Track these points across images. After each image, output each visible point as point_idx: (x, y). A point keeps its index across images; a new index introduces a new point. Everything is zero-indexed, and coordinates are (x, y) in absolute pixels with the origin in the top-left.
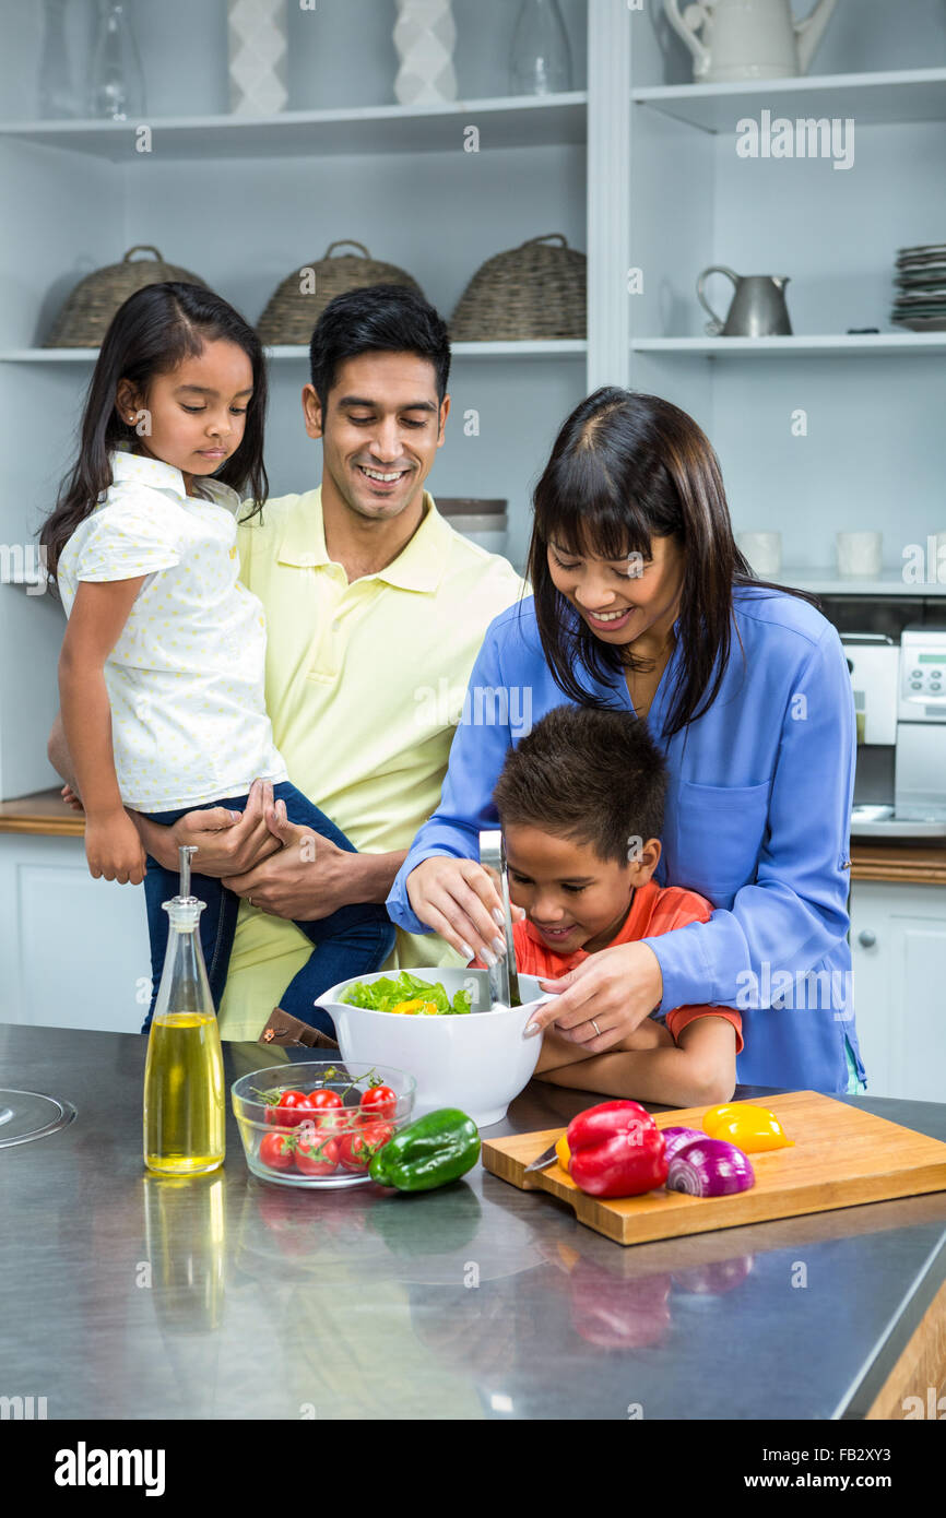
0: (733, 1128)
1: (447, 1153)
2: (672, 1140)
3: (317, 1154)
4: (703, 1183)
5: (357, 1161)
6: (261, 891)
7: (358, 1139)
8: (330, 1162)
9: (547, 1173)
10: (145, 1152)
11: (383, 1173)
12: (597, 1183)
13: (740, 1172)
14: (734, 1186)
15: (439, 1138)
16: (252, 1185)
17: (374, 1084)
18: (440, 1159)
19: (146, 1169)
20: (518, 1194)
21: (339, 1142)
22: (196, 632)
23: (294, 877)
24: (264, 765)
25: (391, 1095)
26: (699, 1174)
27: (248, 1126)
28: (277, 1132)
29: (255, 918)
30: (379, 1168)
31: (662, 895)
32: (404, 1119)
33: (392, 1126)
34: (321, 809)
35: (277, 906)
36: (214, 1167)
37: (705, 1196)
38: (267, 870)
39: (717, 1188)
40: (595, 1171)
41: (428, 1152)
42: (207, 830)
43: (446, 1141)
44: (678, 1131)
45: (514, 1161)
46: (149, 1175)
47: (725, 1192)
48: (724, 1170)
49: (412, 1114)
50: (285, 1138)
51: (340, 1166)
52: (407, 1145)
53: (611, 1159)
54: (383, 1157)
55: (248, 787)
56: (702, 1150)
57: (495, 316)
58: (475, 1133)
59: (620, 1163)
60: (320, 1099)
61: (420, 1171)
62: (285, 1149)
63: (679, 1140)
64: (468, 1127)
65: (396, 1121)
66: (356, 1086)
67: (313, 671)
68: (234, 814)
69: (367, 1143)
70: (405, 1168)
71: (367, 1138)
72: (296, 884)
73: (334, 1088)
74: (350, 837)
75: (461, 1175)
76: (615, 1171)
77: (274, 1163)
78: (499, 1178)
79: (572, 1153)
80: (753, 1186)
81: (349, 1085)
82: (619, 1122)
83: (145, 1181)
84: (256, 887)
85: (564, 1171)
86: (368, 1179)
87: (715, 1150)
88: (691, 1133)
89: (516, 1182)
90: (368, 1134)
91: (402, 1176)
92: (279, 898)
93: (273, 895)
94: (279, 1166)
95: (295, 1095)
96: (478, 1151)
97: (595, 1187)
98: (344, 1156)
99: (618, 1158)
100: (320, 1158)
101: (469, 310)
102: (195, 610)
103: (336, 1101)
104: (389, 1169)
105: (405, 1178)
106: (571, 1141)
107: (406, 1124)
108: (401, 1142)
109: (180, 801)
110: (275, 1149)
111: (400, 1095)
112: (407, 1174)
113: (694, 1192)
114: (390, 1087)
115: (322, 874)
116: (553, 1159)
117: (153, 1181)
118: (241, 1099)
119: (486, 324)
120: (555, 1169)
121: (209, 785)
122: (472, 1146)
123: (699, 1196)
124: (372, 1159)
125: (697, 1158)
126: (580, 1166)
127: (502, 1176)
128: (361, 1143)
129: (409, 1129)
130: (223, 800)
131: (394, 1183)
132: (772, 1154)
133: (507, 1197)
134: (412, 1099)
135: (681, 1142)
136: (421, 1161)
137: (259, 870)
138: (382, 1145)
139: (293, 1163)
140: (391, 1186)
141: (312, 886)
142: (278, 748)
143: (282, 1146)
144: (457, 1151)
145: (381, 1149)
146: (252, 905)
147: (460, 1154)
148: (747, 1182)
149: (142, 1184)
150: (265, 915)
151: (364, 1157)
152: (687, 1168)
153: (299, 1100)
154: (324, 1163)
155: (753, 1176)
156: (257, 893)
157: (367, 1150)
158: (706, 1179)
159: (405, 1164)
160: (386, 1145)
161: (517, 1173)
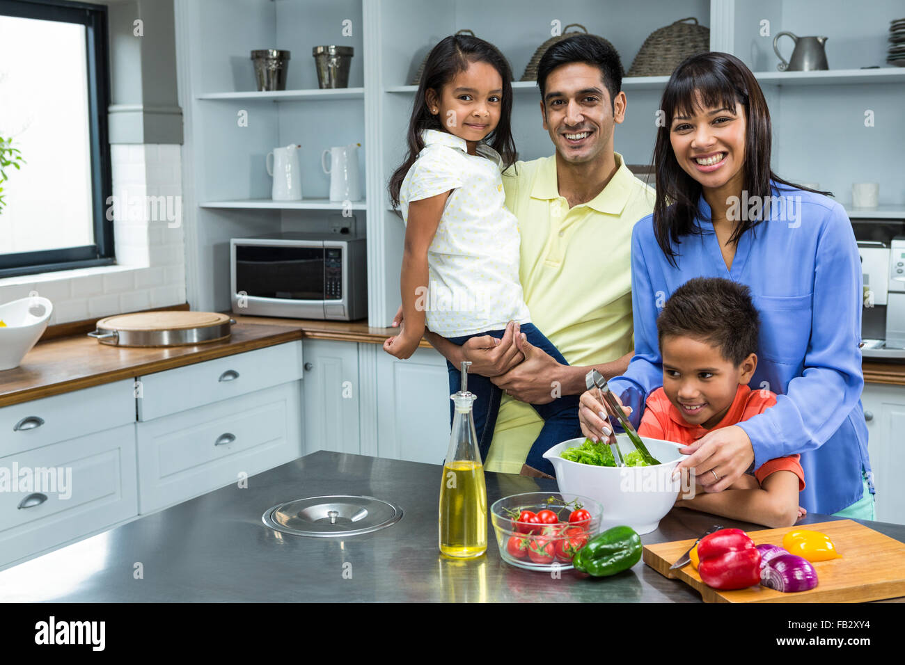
0: (802, 546)
1: (621, 554)
2: (764, 553)
3: (541, 550)
4: (785, 584)
5: (565, 556)
6: (511, 385)
7: (567, 542)
8: (549, 556)
9: (683, 570)
10: (440, 543)
11: (582, 565)
12: (716, 581)
13: (809, 577)
14: (805, 586)
15: (617, 545)
16: (503, 567)
17: (577, 508)
18: (617, 558)
19: (440, 553)
20: (666, 581)
21: (555, 543)
22: (477, 231)
23: (531, 378)
24: (516, 311)
25: (588, 515)
26: (782, 578)
27: (499, 531)
28: (518, 536)
29: (510, 402)
30: (579, 561)
31: (751, 394)
32: (595, 531)
33: (589, 535)
34: (549, 340)
35: (520, 395)
36: (481, 553)
37: (786, 592)
38: (516, 373)
39: (793, 586)
40: (715, 573)
41: (610, 553)
42: (481, 349)
43: (621, 546)
44: (768, 547)
45: (663, 560)
46: (441, 557)
47: (800, 589)
48: (798, 575)
49: (601, 527)
50: (523, 540)
51: (556, 558)
52: (597, 548)
53: (726, 566)
54: (581, 555)
55: (506, 325)
56: (785, 562)
57: (657, 63)
58: (639, 542)
59: (732, 569)
60: (544, 516)
61: (604, 565)
62: (522, 546)
63: (769, 553)
64: (635, 538)
65: (591, 532)
66: (567, 507)
67: (547, 260)
68: (496, 340)
69: (572, 545)
70: (595, 562)
71: (572, 542)
72: (531, 382)
73: (554, 509)
74: (566, 358)
75: (631, 567)
76: (728, 574)
77: (515, 554)
78: (654, 569)
79: (701, 561)
80: (817, 586)
81: (563, 507)
82: (731, 543)
83: (440, 560)
84: (509, 383)
85: (695, 569)
86: (572, 567)
87: (792, 562)
88: (776, 549)
89: (664, 573)
90: (573, 539)
91: (593, 567)
92: (522, 390)
93: (519, 388)
94: (519, 556)
95: (529, 514)
96: (641, 554)
97: (715, 582)
98: (558, 553)
99: (730, 566)
100: (543, 554)
101: (641, 59)
102: (475, 218)
103: (554, 517)
104: (585, 562)
105: (595, 568)
106: (700, 553)
107: (597, 534)
108: (593, 546)
109: (465, 331)
110: (516, 545)
111: (593, 516)
112: (596, 566)
113: (779, 588)
114: (587, 510)
115: (547, 377)
116: (689, 561)
117: (445, 561)
118: (496, 515)
119: (652, 67)
120: (689, 567)
121: (482, 323)
122: (637, 549)
123: (782, 591)
124: (575, 554)
125: (781, 567)
126: (706, 569)
127: (656, 569)
128: (568, 545)
129: (598, 538)
130: (491, 331)
131: (588, 571)
132: (828, 563)
133: (659, 583)
134: (601, 517)
135: (770, 555)
136: (605, 558)
137: (511, 373)
138: (582, 546)
139: (527, 555)
140: (586, 572)
141: (541, 384)
142: (527, 304)
143: (521, 544)
144: (628, 553)
145: (581, 550)
146: (507, 394)
147: (629, 555)
148: (813, 584)
149: (438, 563)
150: (516, 401)
151: (570, 553)
152: (775, 573)
153: (531, 516)
154: (545, 556)
155: (817, 580)
156: (509, 387)
157: (572, 549)
158: (787, 580)
159: (595, 560)
160: (584, 547)
161: (665, 568)
